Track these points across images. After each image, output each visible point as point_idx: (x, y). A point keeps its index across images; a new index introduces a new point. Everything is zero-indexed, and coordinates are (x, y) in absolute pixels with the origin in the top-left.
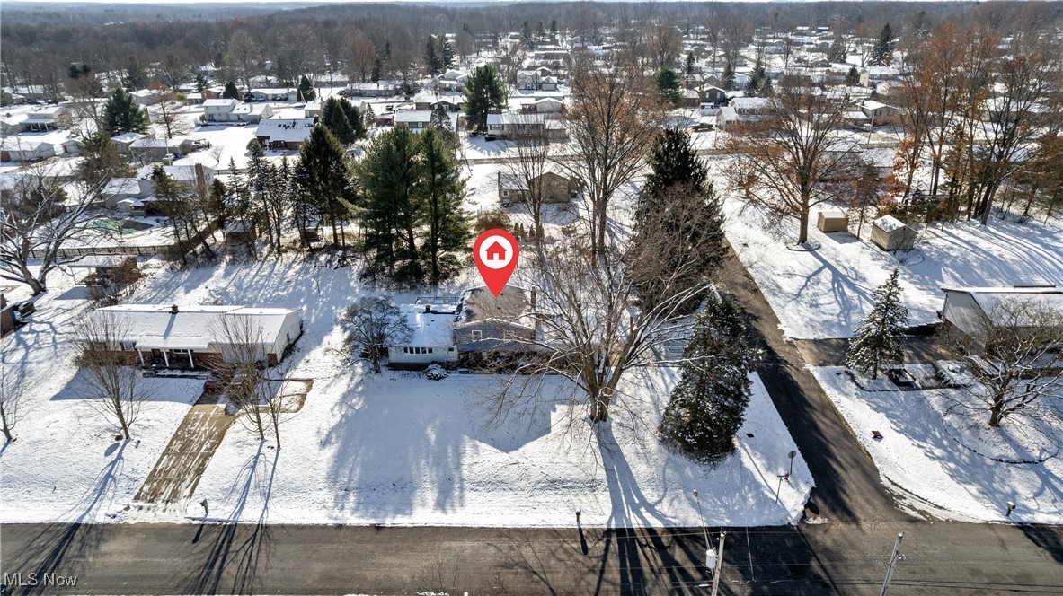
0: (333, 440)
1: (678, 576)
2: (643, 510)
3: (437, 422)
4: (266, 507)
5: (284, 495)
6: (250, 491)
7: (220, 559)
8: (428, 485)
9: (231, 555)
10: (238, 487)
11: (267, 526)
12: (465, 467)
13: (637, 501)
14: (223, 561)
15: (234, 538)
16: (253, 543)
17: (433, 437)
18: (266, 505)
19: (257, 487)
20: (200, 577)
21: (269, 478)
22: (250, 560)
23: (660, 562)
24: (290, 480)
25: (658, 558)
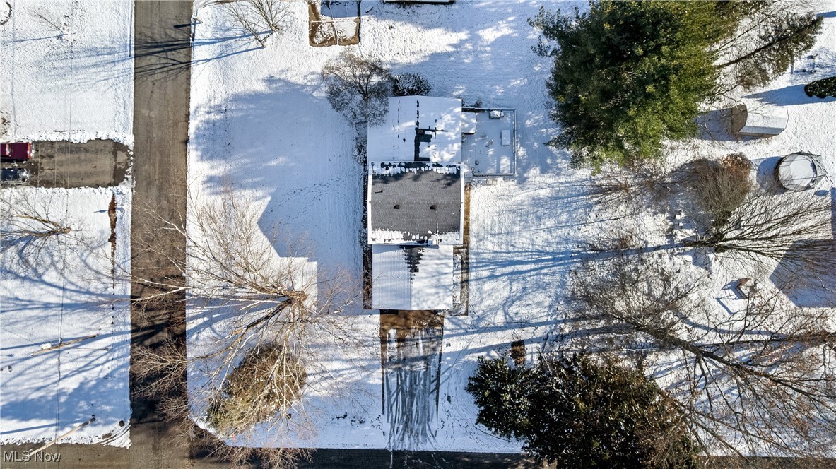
0: (274, 86)
1: (146, 332)
2: (206, 319)
3: (292, 164)
4: (209, 60)
5: (221, 68)
6: (223, 43)
7: (161, 49)
8: (228, 167)
9: (163, 55)
10: (227, 33)
11: (188, 68)
12: (243, 193)
13: (214, 316)
14: (159, 52)
15: (178, 51)
16: (174, 64)
17: (273, 163)
18: (211, 59)
19: (227, 46)
20: (148, 43)
21: (234, 52)
22: (160, 68)
23: (157, 323)
24: (233, 67)
25: (161, 322)
